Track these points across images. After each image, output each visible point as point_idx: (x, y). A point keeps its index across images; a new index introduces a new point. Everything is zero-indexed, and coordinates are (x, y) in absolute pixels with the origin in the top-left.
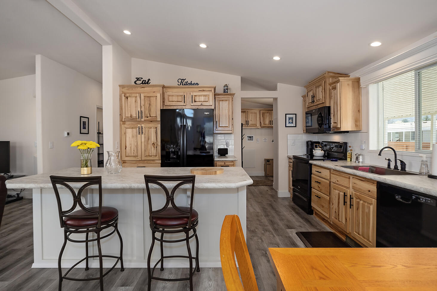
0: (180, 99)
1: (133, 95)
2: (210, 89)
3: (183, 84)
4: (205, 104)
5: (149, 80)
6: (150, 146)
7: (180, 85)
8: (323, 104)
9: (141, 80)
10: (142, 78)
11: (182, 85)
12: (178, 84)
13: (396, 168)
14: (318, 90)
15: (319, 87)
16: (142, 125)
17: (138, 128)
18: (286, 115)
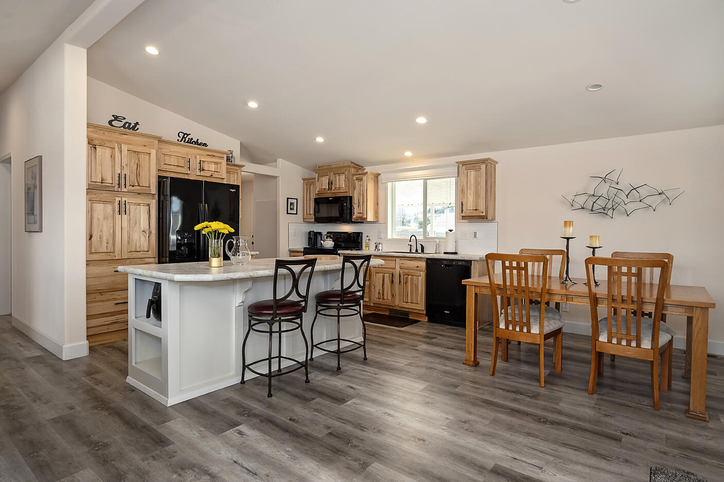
0: (180, 162)
1: (108, 144)
2: (221, 155)
3: (185, 140)
4: (216, 175)
5: (137, 124)
6: (138, 235)
7: (181, 141)
8: (345, 193)
9: (122, 121)
10: (125, 119)
11: (184, 142)
12: (178, 140)
13: (417, 251)
14: (338, 177)
15: (339, 174)
16: (124, 199)
17: (117, 203)
18: (288, 199)
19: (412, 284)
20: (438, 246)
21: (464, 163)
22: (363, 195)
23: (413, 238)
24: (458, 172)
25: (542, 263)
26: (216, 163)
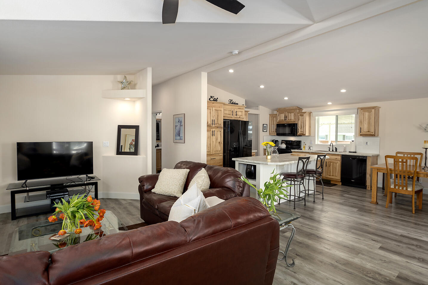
0: (230, 113)
1: (209, 108)
2: (243, 108)
4: (241, 117)
5: (217, 98)
6: (217, 144)
10: (214, 97)
11: (231, 103)
12: (229, 103)
13: (333, 150)
14: (290, 114)
15: (291, 113)
16: (214, 130)
17: (211, 131)
18: (263, 124)
19: (333, 167)
20: (345, 149)
21: (362, 109)
22: (304, 123)
23: (331, 144)
24: (357, 112)
25: (415, 160)
26: (241, 112)
